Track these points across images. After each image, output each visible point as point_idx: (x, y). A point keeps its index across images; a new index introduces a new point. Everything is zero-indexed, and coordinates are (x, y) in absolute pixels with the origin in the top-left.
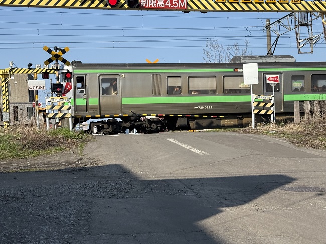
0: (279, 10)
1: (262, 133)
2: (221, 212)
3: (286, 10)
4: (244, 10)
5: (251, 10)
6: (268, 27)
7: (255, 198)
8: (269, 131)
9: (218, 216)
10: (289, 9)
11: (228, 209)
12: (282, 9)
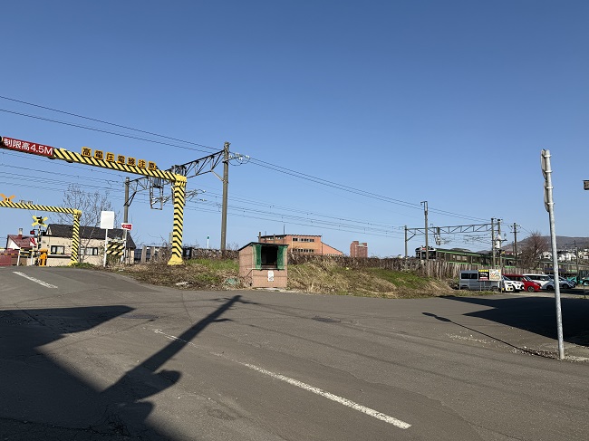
0: (138, 173)
1: (111, 271)
2: (63, 337)
3: (143, 174)
4: (107, 167)
5: (113, 168)
6: (128, 183)
7: (98, 324)
8: (117, 270)
9: (60, 340)
10: (146, 173)
11: (71, 335)
12: (140, 172)
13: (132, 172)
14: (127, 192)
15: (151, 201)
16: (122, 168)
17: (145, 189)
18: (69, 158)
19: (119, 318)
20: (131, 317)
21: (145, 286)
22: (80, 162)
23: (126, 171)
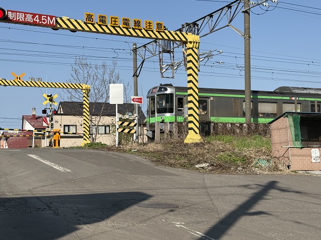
0: (144, 37)
1: (125, 151)
2: (78, 229)
3: (151, 37)
4: (112, 33)
5: (118, 34)
6: (135, 50)
8: (131, 150)
9: (74, 234)
10: (154, 36)
11: (85, 227)
12: (147, 35)
13: (138, 36)
14: (135, 60)
15: (161, 68)
16: (128, 33)
17: (154, 55)
18: (72, 27)
19: (135, 207)
20: (148, 206)
21: (161, 168)
22: (83, 30)
23: (132, 35)
